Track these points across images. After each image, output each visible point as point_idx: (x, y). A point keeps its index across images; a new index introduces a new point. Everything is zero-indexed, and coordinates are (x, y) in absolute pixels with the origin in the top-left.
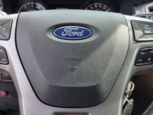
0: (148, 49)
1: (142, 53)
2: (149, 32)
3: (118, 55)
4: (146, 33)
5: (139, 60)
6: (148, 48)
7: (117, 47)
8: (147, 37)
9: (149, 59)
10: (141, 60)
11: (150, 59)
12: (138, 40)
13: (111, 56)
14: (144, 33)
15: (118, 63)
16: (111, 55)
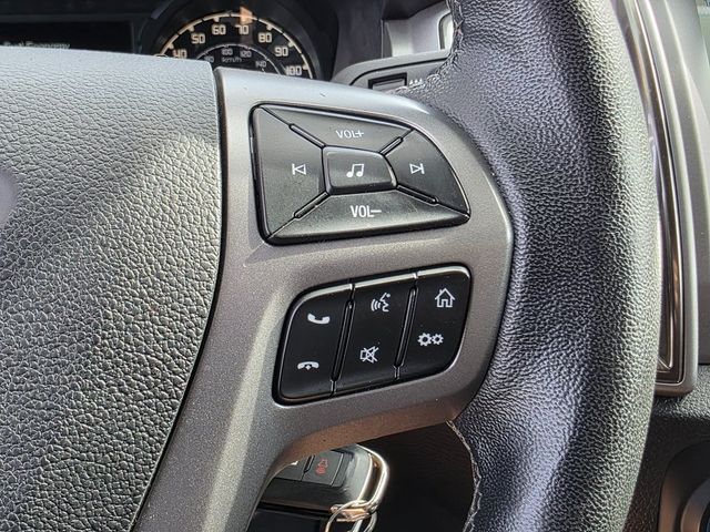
0: (350, 287)
1: (311, 318)
2: (360, 174)
3: (137, 345)
4: (336, 185)
5: (301, 366)
6: (353, 280)
7: (135, 287)
8: (343, 212)
9: (369, 354)
10: (315, 365)
11: (375, 349)
12: (283, 233)
13: (89, 356)
14: (328, 188)
15: (136, 399)
16: (87, 348)
